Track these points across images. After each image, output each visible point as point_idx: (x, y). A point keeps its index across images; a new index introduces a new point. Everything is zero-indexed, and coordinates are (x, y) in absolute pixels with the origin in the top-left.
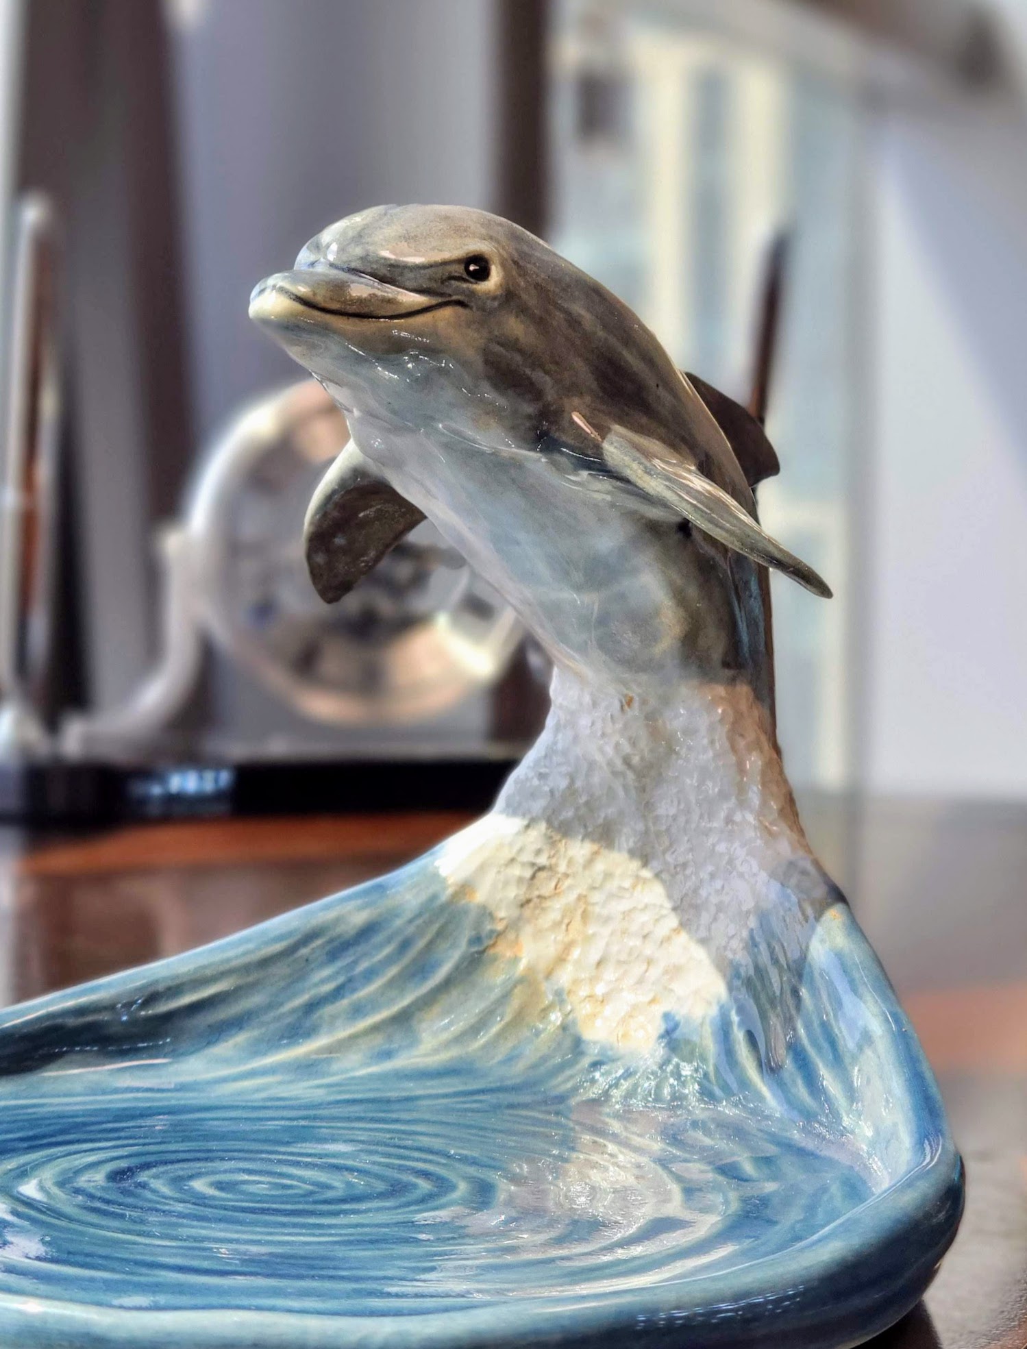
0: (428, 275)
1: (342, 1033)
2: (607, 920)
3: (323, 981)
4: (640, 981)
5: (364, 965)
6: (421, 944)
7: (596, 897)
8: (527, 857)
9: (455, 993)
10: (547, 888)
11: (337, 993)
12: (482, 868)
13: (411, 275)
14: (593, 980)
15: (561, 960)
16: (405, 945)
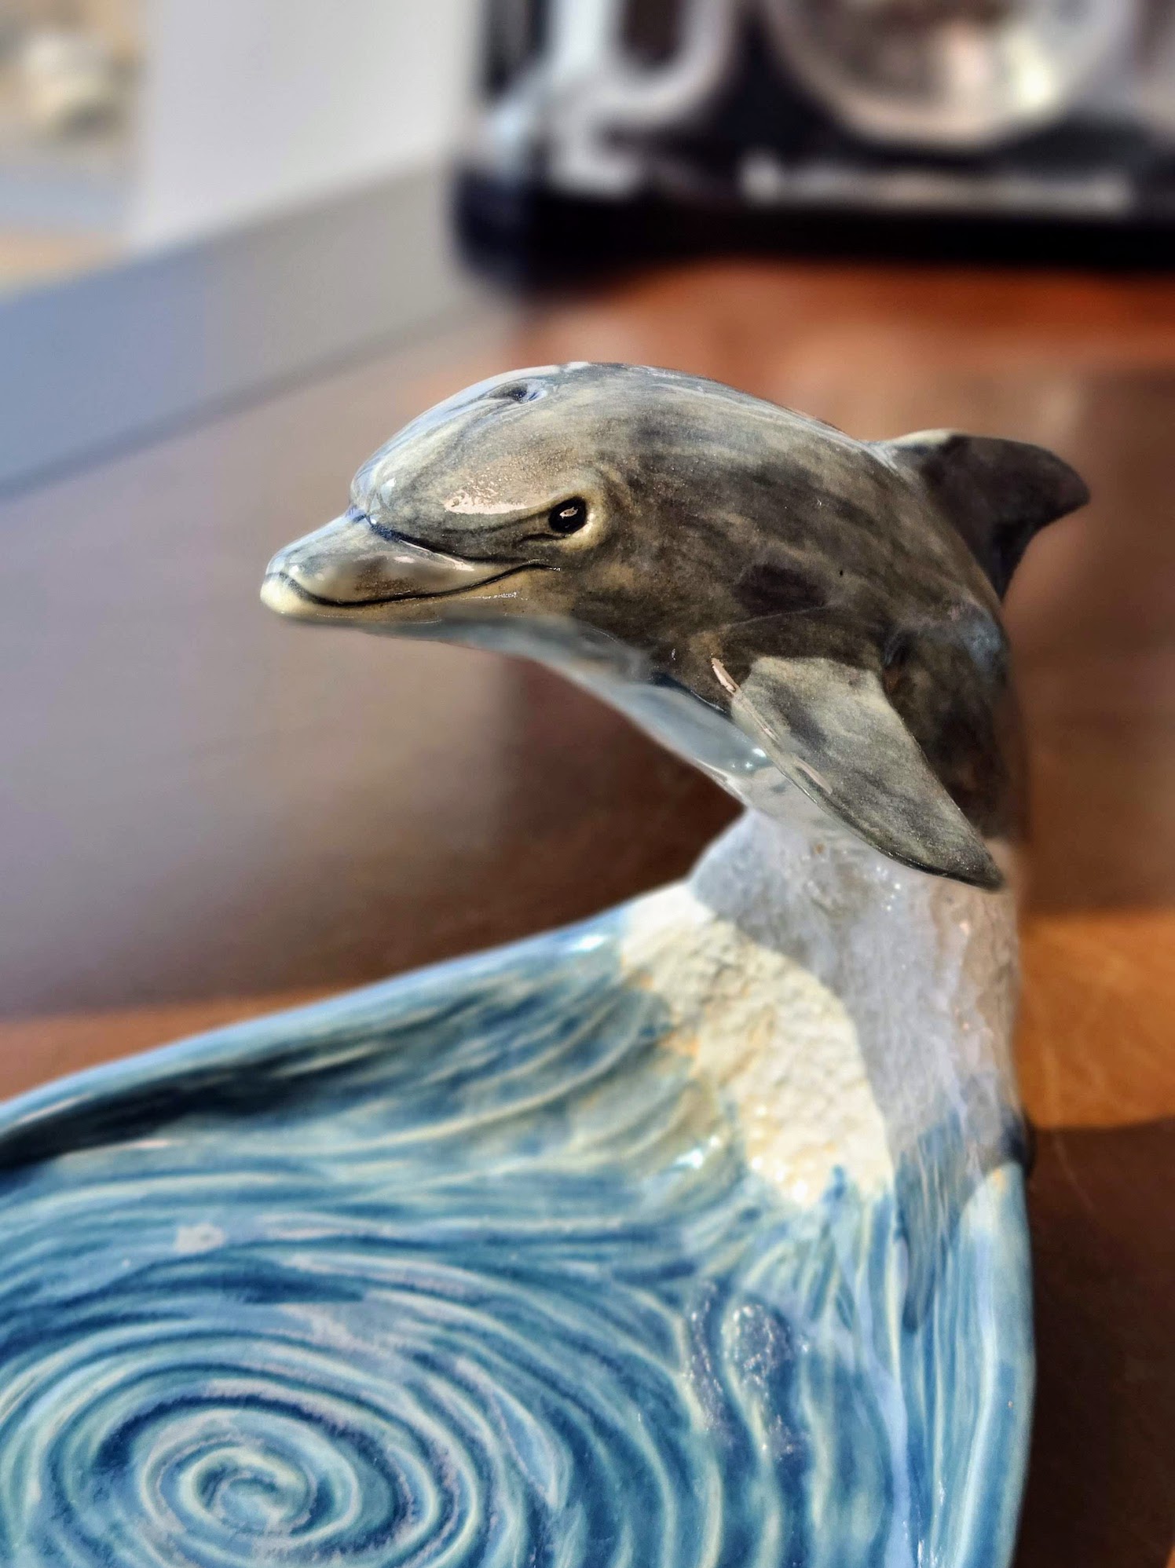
0: (494, 540)
1: (488, 1115)
2: (792, 1039)
3: (475, 1054)
4: (819, 1117)
5: (520, 1042)
6: (586, 1027)
7: (784, 1012)
8: (713, 951)
9: (618, 1087)
10: (732, 986)
11: (489, 1068)
12: (662, 955)
13: (473, 541)
14: (772, 1099)
15: (739, 1068)
16: (569, 1025)
